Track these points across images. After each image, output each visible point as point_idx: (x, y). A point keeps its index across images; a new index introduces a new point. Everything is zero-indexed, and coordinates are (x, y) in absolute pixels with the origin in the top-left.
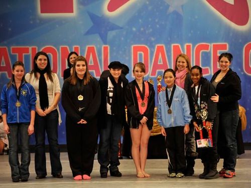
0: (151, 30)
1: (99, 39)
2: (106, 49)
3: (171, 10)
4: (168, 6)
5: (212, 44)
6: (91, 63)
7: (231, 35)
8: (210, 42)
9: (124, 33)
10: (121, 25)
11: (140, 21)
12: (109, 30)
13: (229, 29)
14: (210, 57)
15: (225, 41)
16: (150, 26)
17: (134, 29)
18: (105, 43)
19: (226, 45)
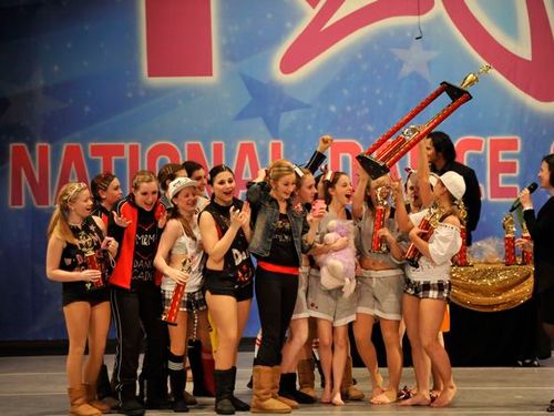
0: (367, 110)
1: (262, 128)
2: (276, 147)
3: (406, 70)
4: (401, 64)
5: (489, 139)
6: (247, 175)
7: (526, 120)
8: (485, 135)
9: (314, 116)
10: (307, 101)
11: (345, 92)
12: (283, 111)
13: (522, 110)
14: (485, 162)
15: (514, 134)
16: (364, 102)
17: (333, 108)
18: (276, 137)
19: (516, 141)
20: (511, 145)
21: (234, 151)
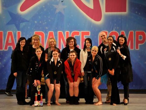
0: (46, 23)
1: (15, 27)
2: (19, 33)
3: (57, 11)
4: (56, 9)
5: (81, 32)
6: (10, 41)
7: (92, 26)
9: (30, 24)
10: (28, 20)
11: (39, 17)
12: (21, 22)
13: (90, 23)
14: (80, 39)
15: (88, 30)
16: (45, 20)
17: (36, 22)
18: (19, 30)
19: (89, 32)
20: (88, 33)
21: (6, 34)
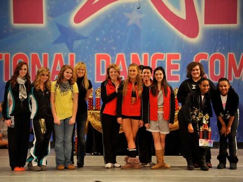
0: (113, 40)
1: (66, 47)
2: (72, 56)
3: (131, 22)
4: (128, 20)
5: (167, 54)
6: (58, 69)
7: (183, 46)
8: (165, 53)
9: (89, 42)
10: (86, 36)
11: (103, 32)
12: (75, 40)
13: (181, 41)
14: (165, 64)
15: (178, 52)
16: (111, 37)
17: (98, 39)
18: (72, 52)
19: (179, 55)
20: (177, 57)
21: (53, 57)
